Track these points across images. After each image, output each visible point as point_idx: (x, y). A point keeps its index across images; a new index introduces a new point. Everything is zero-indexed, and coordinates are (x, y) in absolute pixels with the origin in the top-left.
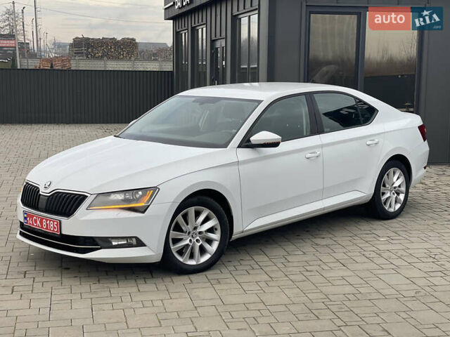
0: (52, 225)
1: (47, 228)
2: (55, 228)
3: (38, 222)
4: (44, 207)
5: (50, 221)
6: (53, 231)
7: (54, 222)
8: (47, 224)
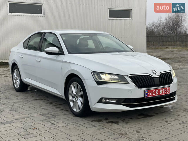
0: (166, 91)
1: (162, 94)
2: (167, 91)
3: (157, 92)
4: (159, 83)
5: (164, 89)
6: (167, 93)
7: (166, 89)
8: (163, 91)
